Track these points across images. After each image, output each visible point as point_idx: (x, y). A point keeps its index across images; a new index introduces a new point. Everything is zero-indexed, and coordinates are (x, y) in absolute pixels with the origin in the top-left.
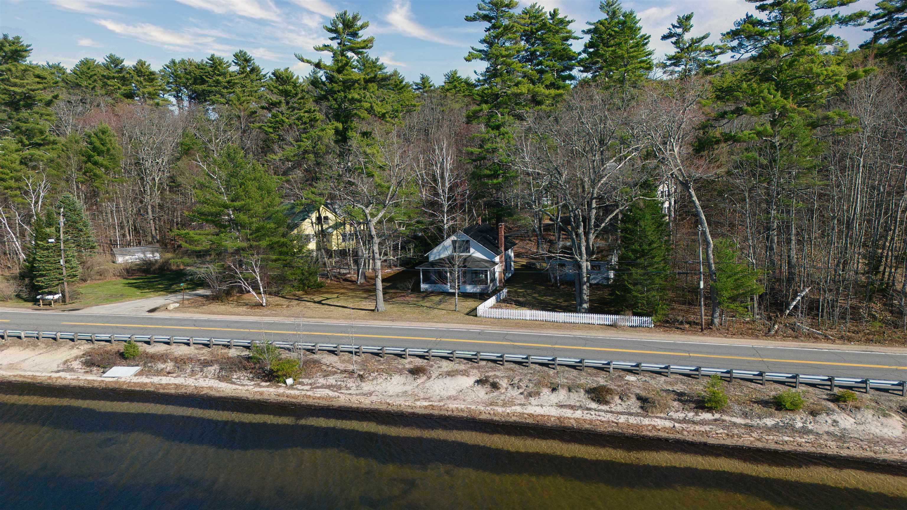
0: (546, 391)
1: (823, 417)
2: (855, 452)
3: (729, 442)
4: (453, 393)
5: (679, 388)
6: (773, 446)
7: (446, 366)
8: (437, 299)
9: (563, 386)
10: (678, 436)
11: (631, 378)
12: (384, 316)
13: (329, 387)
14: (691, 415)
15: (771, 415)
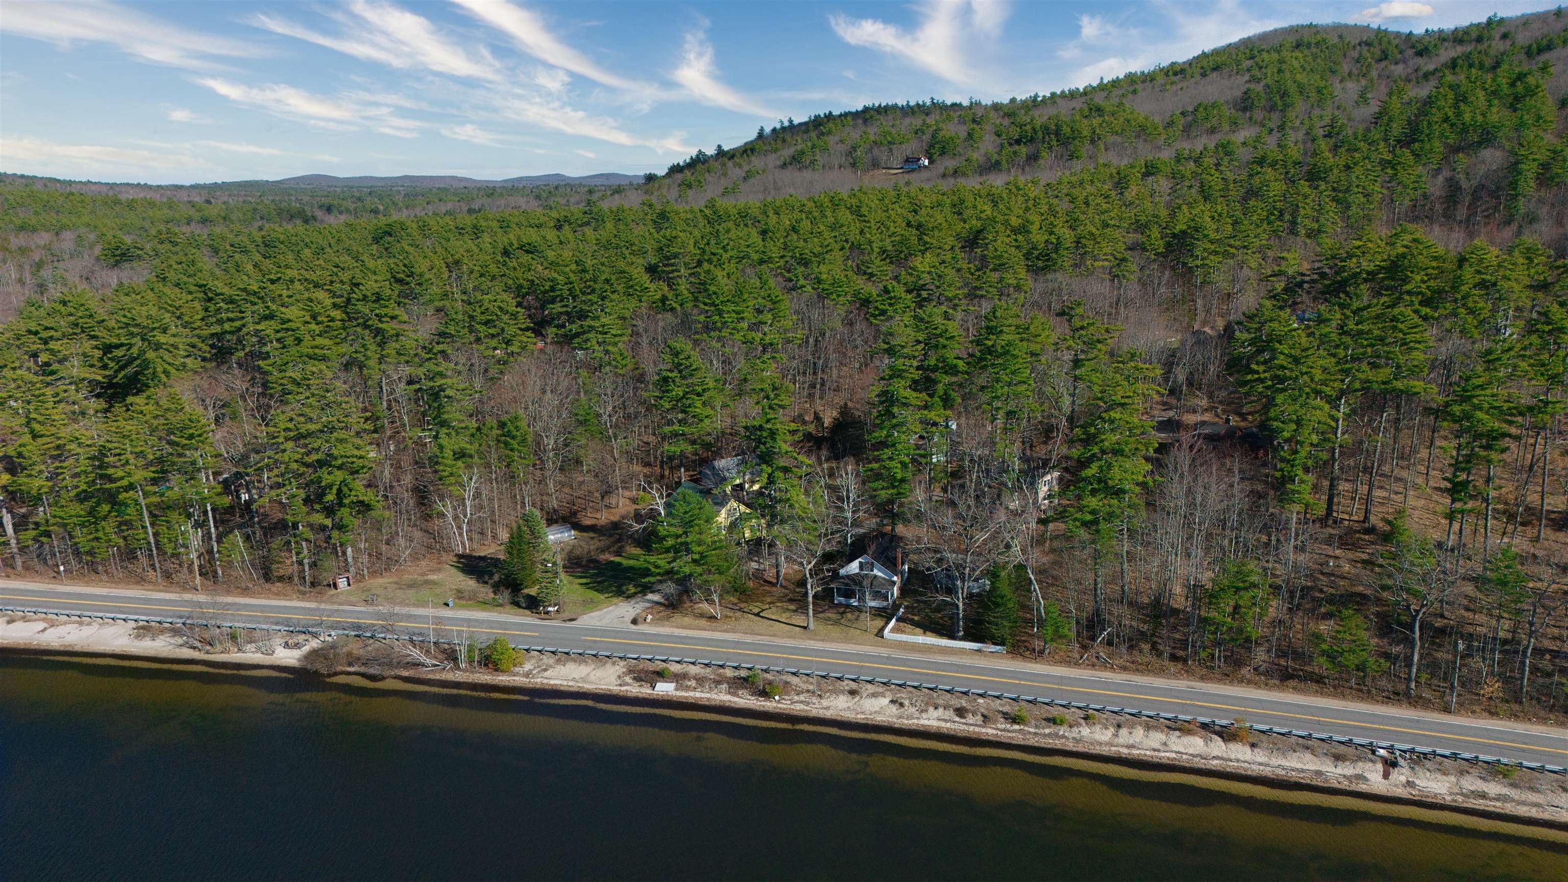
0: (931, 709)
1: (1075, 729)
2: (1080, 748)
3: (1022, 743)
4: (877, 709)
6: (1043, 745)
7: (871, 688)
9: (941, 705)
10: (999, 740)
13: (802, 702)
14: (1008, 726)
15: (1049, 727)
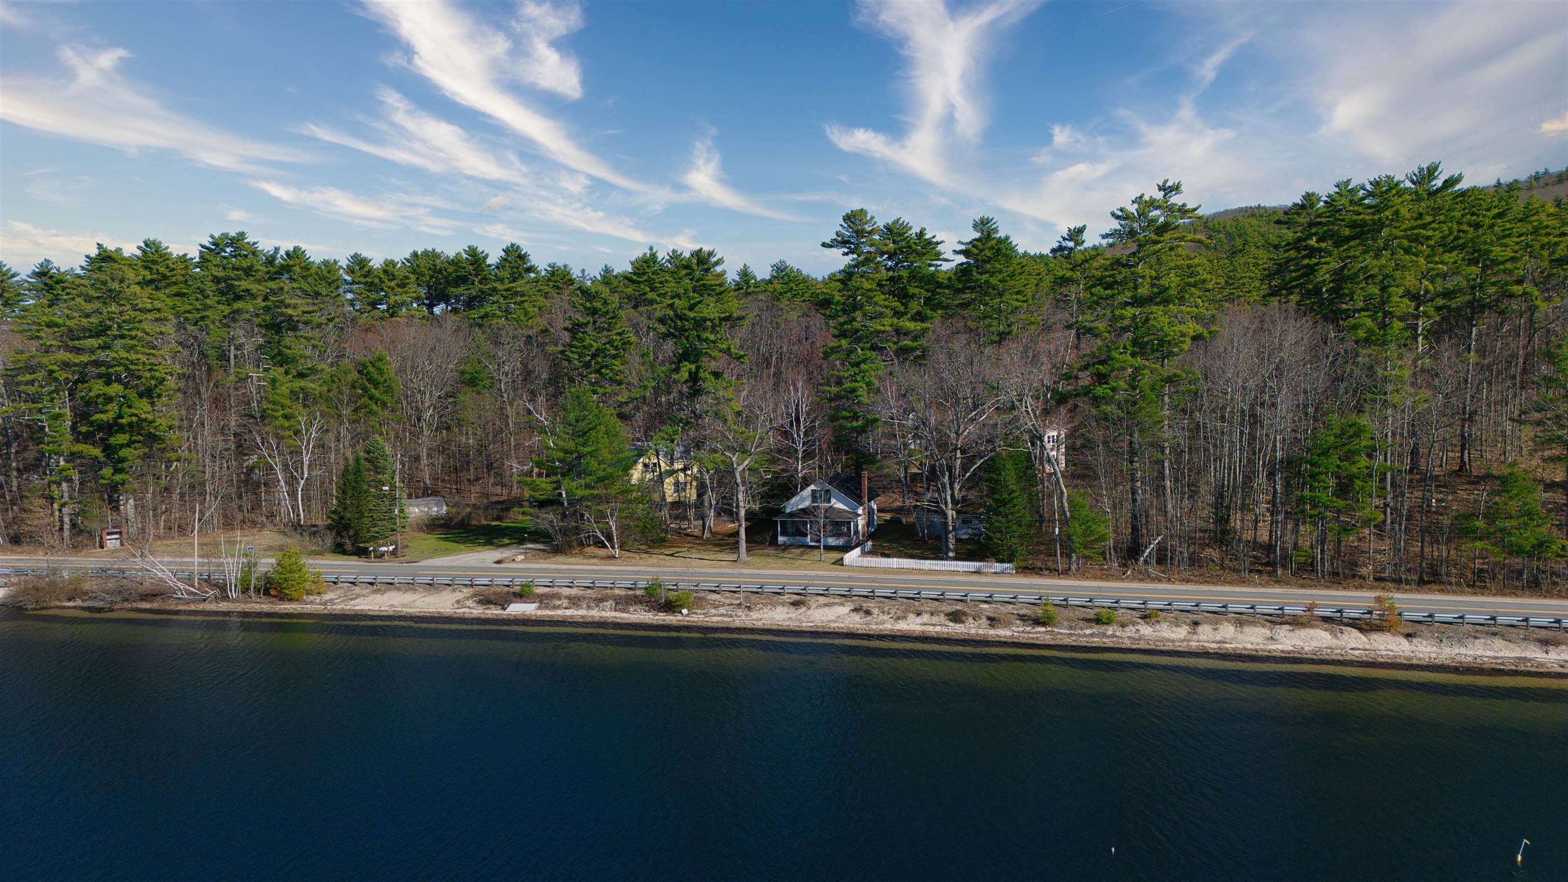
0: (912, 615)
1: (1129, 628)
3: (1052, 643)
4: (832, 617)
5: (1022, 612)
7: (822, 600)
8: (799, 551)
9: (926, 612)
10: (1016, 640)
11: (985, 606)
12: (747, 565)
13: (722, 615)
14: (1028, 629)
15: (1091, 627)
